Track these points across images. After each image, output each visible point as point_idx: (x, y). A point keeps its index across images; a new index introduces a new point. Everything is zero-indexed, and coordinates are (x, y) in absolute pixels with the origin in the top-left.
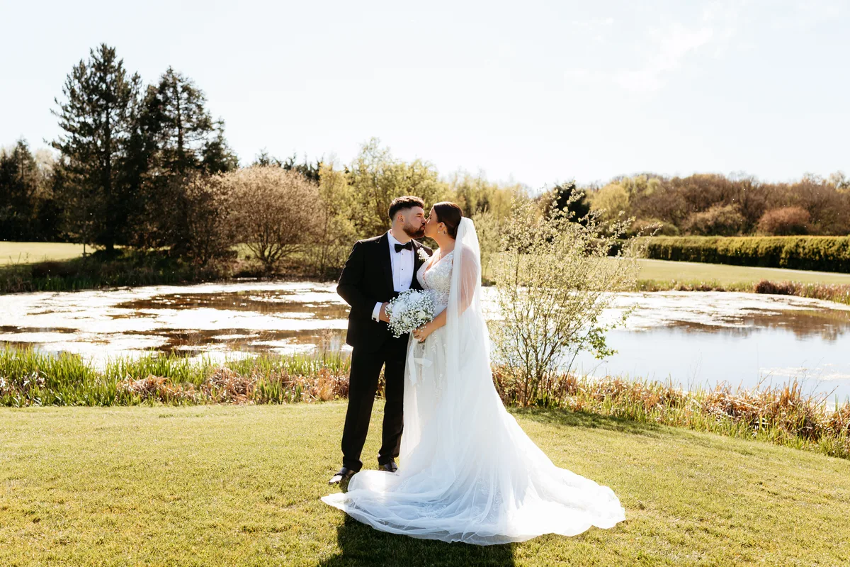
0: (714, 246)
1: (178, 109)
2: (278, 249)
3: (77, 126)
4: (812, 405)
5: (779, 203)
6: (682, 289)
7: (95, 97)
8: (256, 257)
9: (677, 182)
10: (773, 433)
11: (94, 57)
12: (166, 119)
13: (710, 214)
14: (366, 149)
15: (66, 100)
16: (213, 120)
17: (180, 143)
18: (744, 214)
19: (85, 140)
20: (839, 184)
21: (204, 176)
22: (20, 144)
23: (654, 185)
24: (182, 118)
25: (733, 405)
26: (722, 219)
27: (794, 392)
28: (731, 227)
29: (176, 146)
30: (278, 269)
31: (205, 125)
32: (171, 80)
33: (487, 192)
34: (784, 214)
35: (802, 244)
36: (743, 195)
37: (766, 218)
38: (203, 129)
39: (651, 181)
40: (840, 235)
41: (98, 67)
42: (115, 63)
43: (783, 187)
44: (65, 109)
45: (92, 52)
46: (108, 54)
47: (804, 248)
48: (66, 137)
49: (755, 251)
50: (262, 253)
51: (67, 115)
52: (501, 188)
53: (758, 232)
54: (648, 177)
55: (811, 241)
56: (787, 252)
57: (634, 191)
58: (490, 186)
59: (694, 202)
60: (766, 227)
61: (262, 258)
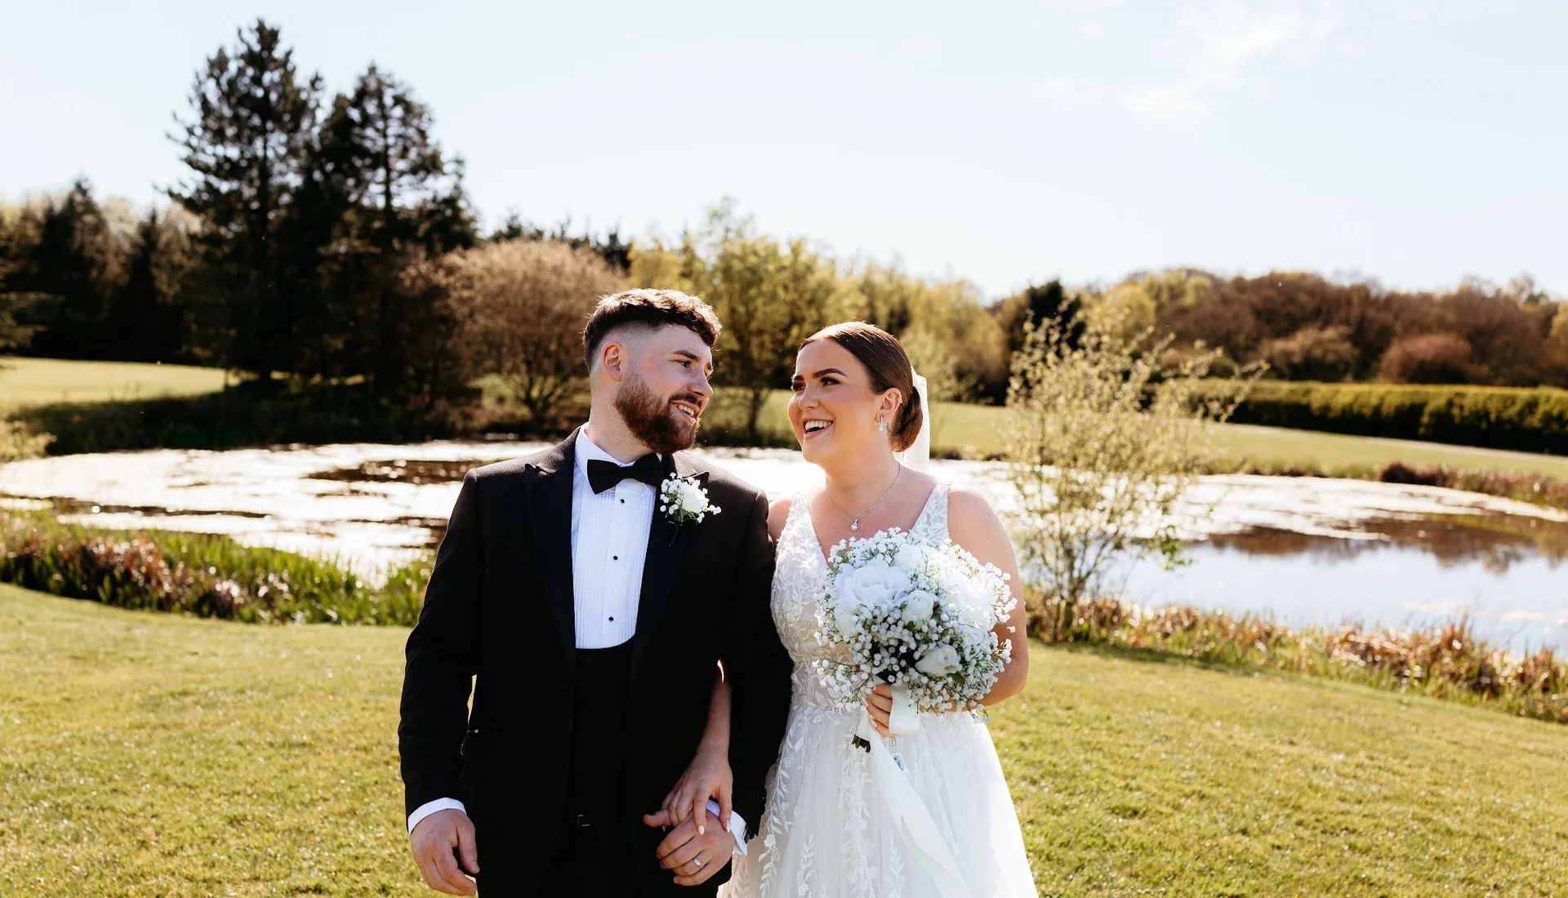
0: (1304, 401)
1: (385, 136)
2: (555, 386)
3: (212, 161)
4: (1488, 649)
5: (1419, 326)
6: (1256, 472)
7: (244, 112)
8: (518, 398)
9: (1240, 285)
10: (1432, 687)
11: (242, 40)
12: (364, 153)
13: (1297, 343)
14: (715, 215)
15: (194, 116)
16: (444, 158)
17: (388, 195)
18: (1355, 344)
19: (225, 187)
20: (1524, 296)
21: (431, 255)
22: (79, 187)
23: (1198, 288)
24: (392, 152)
25: (1369, 648)
26: (1317, 353)
27: (1462, 629)
28: (1333, 366)
29: (381, 202)
30: (554, 421)
31: (429, 165)
32: (373, 85)
33: (905, 293)
34: (1426, 346)
35: (1457, 401)
36: (1355, 312)
37: (1394, 353)
38: (428, 172)
39: (1193, 281)
40: (1524, 385)
41: (251, 58)
42: (278, 53)
43: (1426, 299)
44: (191, 132)
45: (240, 32)
46: (268, 37)
47: (1461, 408)
48: (192, 182)
49: (1377, 410)
50: (528, 393)
51: (194, 142)
52: (931, 287)
53: (1381, 378)
54: (1190, 273)
55: (1474, 395)
56: (1432, 415)
57: (1165, 297)
58: (911, 282)
59: (1269, 321)
60: (1395, 369)
61: (528, 401)
